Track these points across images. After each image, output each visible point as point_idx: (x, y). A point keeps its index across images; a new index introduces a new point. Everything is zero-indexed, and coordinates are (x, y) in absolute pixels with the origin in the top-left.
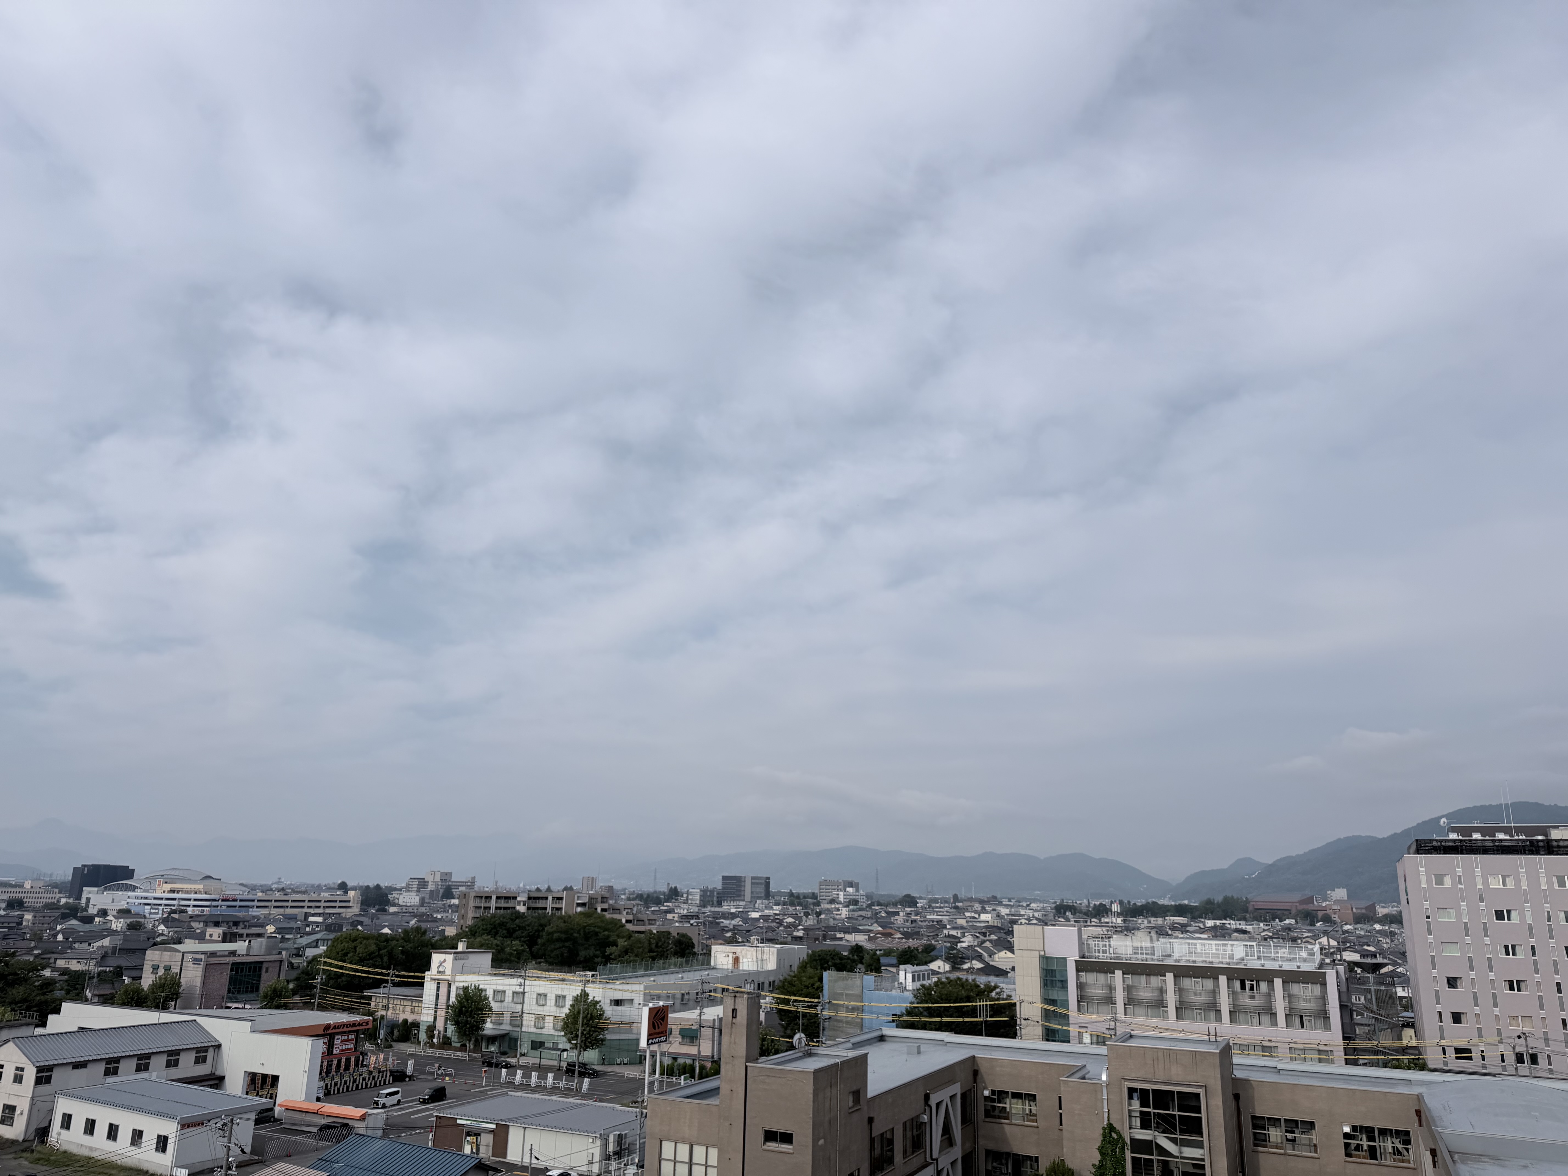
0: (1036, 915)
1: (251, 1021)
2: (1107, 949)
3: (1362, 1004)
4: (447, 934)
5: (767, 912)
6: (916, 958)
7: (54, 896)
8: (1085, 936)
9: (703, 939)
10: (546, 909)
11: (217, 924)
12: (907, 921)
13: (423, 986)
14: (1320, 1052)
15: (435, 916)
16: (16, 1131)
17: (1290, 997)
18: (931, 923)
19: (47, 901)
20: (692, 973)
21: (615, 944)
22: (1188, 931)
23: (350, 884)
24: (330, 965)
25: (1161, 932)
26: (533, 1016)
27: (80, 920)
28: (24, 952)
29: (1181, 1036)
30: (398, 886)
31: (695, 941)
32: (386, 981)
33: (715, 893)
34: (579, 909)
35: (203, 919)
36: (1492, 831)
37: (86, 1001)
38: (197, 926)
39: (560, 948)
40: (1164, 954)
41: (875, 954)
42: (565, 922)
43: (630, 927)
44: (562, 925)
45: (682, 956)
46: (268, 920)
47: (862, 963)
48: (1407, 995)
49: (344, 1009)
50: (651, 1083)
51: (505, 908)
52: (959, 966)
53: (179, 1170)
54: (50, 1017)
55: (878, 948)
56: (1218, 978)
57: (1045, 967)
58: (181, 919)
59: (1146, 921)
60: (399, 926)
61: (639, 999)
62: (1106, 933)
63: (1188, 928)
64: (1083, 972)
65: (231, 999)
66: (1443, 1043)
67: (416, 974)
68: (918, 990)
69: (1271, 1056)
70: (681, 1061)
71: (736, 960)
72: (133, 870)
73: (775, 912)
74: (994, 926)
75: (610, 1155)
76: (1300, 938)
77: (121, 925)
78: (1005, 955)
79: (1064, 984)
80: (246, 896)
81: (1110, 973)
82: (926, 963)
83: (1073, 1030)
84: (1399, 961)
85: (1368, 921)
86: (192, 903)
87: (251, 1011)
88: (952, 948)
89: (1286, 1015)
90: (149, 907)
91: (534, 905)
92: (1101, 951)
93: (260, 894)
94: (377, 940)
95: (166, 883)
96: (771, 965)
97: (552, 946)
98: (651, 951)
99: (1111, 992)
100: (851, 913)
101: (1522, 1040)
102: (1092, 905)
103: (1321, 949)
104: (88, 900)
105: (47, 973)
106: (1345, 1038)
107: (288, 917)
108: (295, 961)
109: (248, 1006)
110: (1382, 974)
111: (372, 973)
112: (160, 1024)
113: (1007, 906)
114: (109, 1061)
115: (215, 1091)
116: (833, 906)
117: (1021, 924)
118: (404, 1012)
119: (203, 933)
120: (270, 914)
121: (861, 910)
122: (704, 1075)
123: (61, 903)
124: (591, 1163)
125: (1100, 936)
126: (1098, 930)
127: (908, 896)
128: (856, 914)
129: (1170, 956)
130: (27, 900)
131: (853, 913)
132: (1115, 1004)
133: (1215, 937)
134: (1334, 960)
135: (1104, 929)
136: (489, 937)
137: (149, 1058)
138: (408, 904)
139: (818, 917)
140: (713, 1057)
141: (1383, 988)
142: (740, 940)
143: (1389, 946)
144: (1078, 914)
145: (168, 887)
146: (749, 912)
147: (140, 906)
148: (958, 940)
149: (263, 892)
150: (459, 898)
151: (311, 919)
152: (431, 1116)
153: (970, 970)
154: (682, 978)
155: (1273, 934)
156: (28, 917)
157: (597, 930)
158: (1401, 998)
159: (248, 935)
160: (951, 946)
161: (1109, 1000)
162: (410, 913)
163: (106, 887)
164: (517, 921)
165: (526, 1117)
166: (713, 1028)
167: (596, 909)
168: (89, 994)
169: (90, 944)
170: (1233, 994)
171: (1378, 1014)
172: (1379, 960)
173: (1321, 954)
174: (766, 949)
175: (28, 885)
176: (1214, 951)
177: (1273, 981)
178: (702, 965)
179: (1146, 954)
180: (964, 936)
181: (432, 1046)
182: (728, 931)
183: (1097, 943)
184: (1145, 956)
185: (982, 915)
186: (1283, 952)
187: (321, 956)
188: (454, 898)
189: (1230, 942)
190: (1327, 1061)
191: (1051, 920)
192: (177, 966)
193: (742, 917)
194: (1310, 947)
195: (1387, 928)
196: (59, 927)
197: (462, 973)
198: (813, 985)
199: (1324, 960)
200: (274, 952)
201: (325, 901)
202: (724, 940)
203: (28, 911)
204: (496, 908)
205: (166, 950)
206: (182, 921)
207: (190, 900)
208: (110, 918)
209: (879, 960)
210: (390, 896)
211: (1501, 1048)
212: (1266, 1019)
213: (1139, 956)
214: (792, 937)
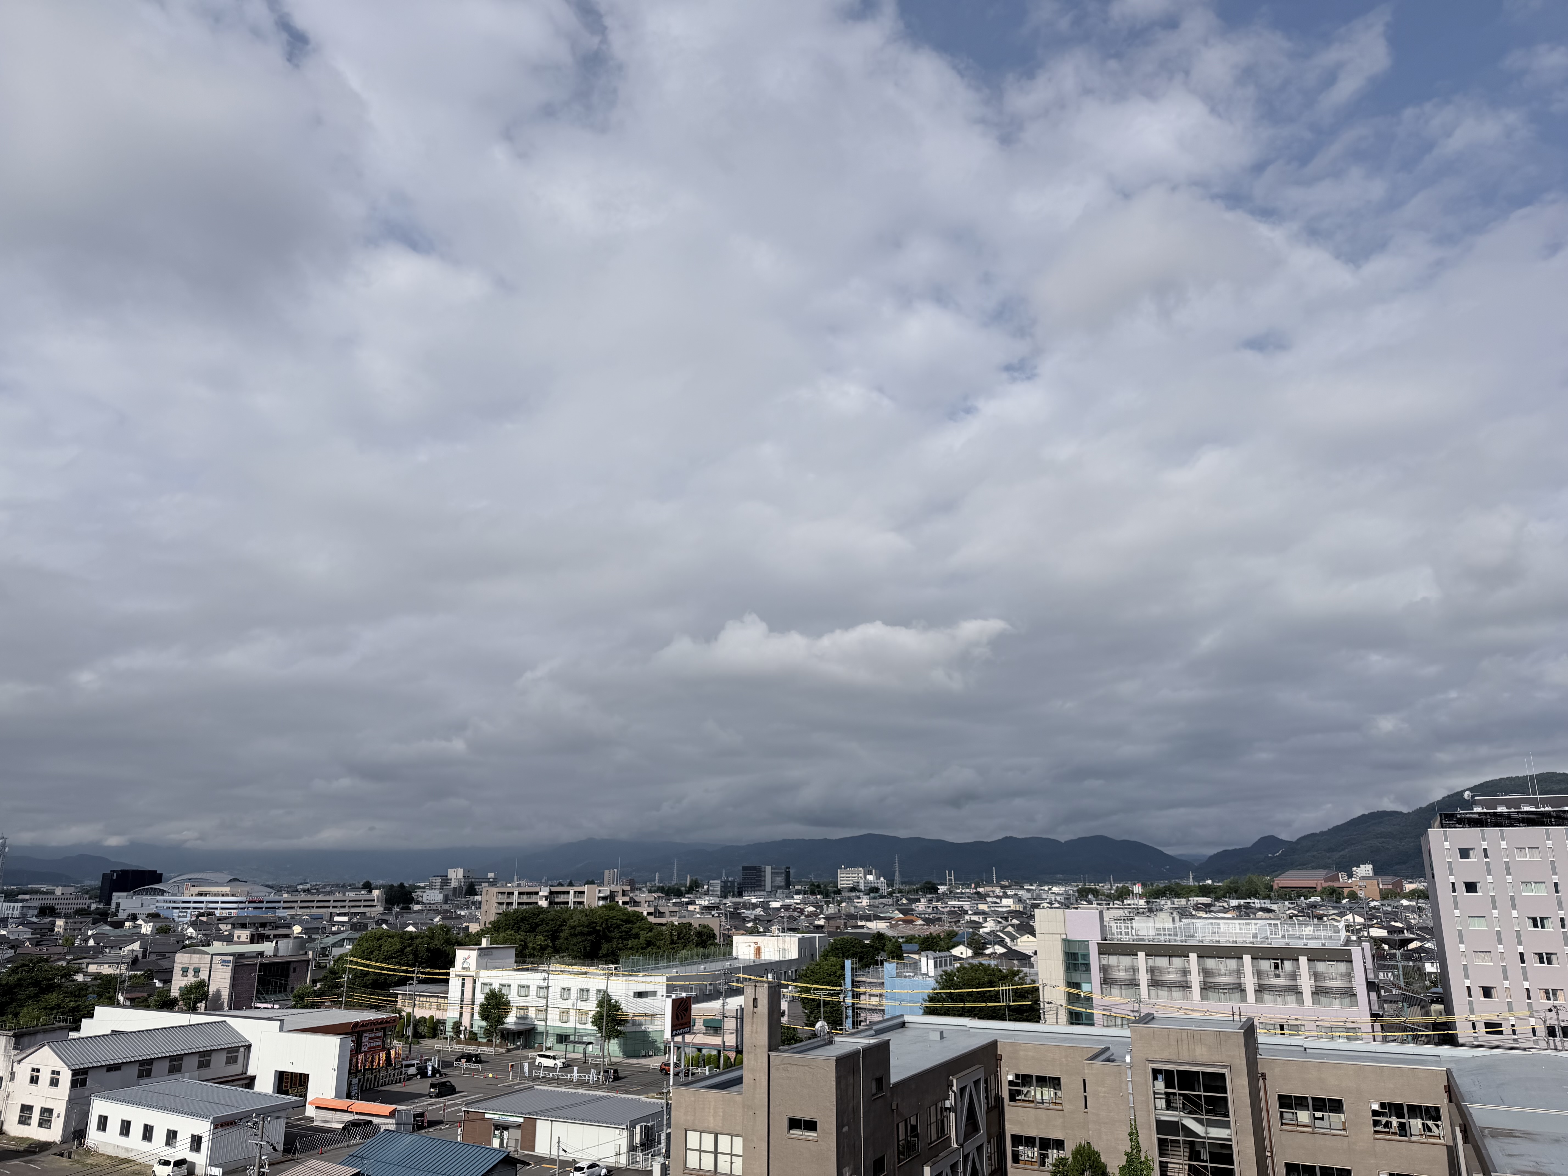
0: (1058, 898)
1: (280, 1020)
2: (1130, 930)
3: (1390, 980)
4: (470, 931)
5: (788, 901)
6: (937, 944)
7: (84, 901)
8: (1106, 919)
9: (724, 930)
10: (567, 903)
11: (243, 926)
12: (929, 907)
13: (448, 983)
14: (1348, 1029)
15: (459, 913)
16: (54, 1134)
17: (1316, 976)
18: (952, 909)
19: (78, 906)
20: (714, 963)
21: (637, 936)
22: (1211, 911)
23: (374, 882)
24: (357, 963)
25: (1184, 913)
26: (558, 1010)
27: (111, 926)
28: (56, 957)
29: (1207, 1016)
30: (422, 885)
31: (717, 932)
32: (412, 978)
33: (736, 885)
34: (601, 903)
35: (231, 921)
36: (1518, 804)
37: (118, 1005)
38: (225, 928)
39: (583, 941)
40: (1187, 934)
41: (897, 941)
42: (586, 915)
43: (651, 919)
44: (584, 919)
45: (704, 947)
46: (295, 921)
47: (885, 951)
48: (1435, 971)
49: (371, 1007)
50: (676, 1074)
51: (527, 904)
52: (981, 952)
53: (213, 1168)
54: (83, 1020)
55: (899, 935)
56: (1242, 958)
57: (1068, 951)
58: (210, 922)
59: (1169, 902)
60: (423, 924)
61: (662, 990)
62: (1128, 915)
63: (1213, 908)
64: (1105, 954)
65: (259, 999)
66: (1473, 1018)
67: (441, 971)
68: (941, 976)
69: (1299, 1035)
70: (705, 1052)
71: (758, 951)
72: (161, 874)
73: (795, 901)
74: (1016, 911)
75: (637, 1147)
76: (1326, 916)
77: (150, 929)
78: (1028, 940)
79: (1087, 966)
80: (272, 897)
81: (1133, 955)
82: (949, 949)
83: (1097, 1013)
84: (1428, 937)
85: (1395, 897)
86: (219, 905)
87: (279, 1011)
88: (974, 934)
89: (1312, 993)
90: (177, 911)
91: (557, 900)
92: (1123, 933)
93: (286, 895)
94: (401, 938)
95: (193, 886)
96: (794, 954)
97: (575, 940)
98: (673, 942)
99: (1134, 974)
100: (872, 901)
101: (1553, 1014)
102: (1114, 888)
103: (1347, 926)
104: (118, 905)
105: (80, 978)
106: (1373, 1015)
107: (313, 917)
108: (322, 961)
109: (276, 1006)
110: (1408, 950)
111: (398, 971)
112: (190, 1025)
113: (1029, 890)
114: (142, 1063)
115: (247, 1090)
116: (854, 894)
117: (1043, 907)
118: (430, 1008)
119: (231, 935)
120: (297, 915)
121: (882, 897)
122: (730, 1065)
123: (92, 909)
124: (618, 1154)
125: (1122, 918)
126: (1120, 913)
127: (929, 883)
128: (877, 901)
129: (1193, 936)
130: (59, 907)
131: (874, 901)
132: (1139, 985)
133: (1239, 917)
134: (1359, 938)
135: (1126, 911)
136: (512, 932)
137: (181, 1059)
138: (432, 902)
139: (839, 905)
140: (737, 1046)
141: (1411, 964)
142: (761, 930)
143: (1417, 921)
144: (1100, 897)
145: (196, 890)
146: (770, 901)
147: (168, 910)
148: (978, 925)
149: (288, 892)
150: (481, 895)
151: (337, 919)
152: (460, 1111)
153: (992, 955)
154: (705, 968)
155: (1299, 912)
156: (60, 922)
157: (619, 922)
158: (1430, 973)
159: (275, 936)
160: (973, 932)
161: (1133, 984)
162: (434, 910)
163: (135, 892)
164: (541, 916)
165: (554, 1109)
166: (737, 1018)
167: (618, 902)
168: (121, 998)
169: (120, 949)
170: (1259, 974)
171: (1406, 990)
172: (1407, 935)
173: (1347, 931)
174: (787, 939)
175: (59, 891)
176: (1238, 931)
177: (1298, 960)
178: (724, 954)
179: (1169, 935)
180: (986, 921)
181: (459, 1042)
182: (749, 922)
183: (1118, 925)
184: (1167, 937)
185: (1003, 900)
186: (1309, 930)
187: (347, 955)
188: (477, 895)
189: (1254, 922)
190: (1357, 1039)
191: (1072, 904)
192: (206, 967)
193: (762, 907)
194: (1336, 924)
195: (1414, 903)
196: (90, 933)
197: (486, 968)
198: (835, 972)
199: (1349, 937)
200: (301, 952)
201: (350, 901)
202: (745, 931)
203: (60, 917)
204: (519, 904)
205: (194, 953)
206: (211, 924)
207: (217, 902)
208: (140, 922)
209: (901, 947)
210: (413, 895)
211: (1532, 1021)
212: (1291, 998)
213: (1162, 938)
214: (814, 926)
